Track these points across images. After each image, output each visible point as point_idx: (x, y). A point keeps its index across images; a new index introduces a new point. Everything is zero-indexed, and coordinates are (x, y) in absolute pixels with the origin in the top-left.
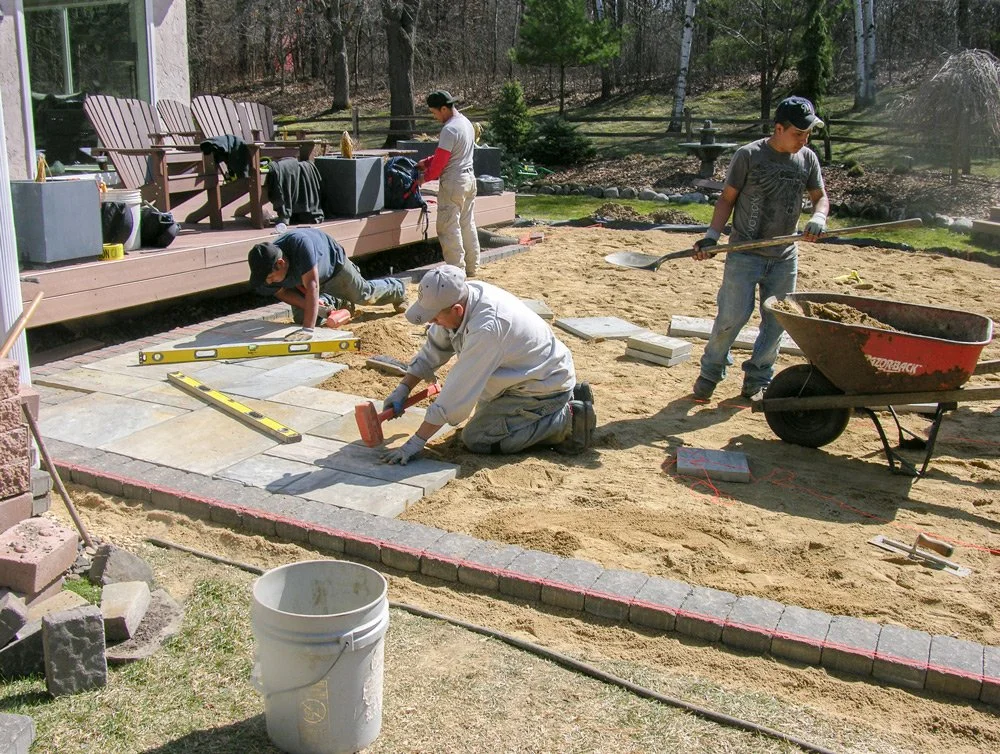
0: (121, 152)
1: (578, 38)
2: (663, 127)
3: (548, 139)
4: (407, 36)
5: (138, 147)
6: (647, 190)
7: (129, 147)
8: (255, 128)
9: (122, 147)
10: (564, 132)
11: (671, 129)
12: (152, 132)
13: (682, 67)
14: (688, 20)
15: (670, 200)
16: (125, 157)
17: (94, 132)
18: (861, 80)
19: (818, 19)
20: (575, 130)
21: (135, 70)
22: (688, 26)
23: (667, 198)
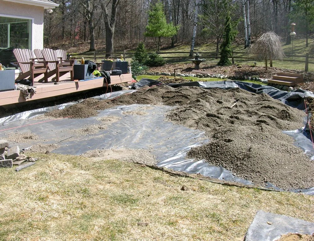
0: (22, 63)
1: (164, 29)
2: (188, 55)
3: (151, 59)
4: (111, 29)
5: (26, 62)
6: (179, 73)
7: (24, 62)
8: (61, 57)
9: (22, 62)
10: (155, 57)
11: (190, 55)
12: (32, 58)
13: (194, 37)
14: (195, 23)
15: (185, 76)
16: (23, 64)
17: (15, 58)
18: (246, 40)
19: (229, 23)
20: (159, 56)
21: (28, 41)
22: (195, 25)
23: (184, 76)
